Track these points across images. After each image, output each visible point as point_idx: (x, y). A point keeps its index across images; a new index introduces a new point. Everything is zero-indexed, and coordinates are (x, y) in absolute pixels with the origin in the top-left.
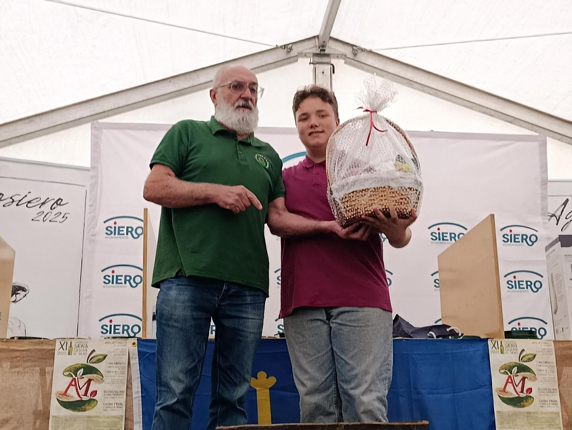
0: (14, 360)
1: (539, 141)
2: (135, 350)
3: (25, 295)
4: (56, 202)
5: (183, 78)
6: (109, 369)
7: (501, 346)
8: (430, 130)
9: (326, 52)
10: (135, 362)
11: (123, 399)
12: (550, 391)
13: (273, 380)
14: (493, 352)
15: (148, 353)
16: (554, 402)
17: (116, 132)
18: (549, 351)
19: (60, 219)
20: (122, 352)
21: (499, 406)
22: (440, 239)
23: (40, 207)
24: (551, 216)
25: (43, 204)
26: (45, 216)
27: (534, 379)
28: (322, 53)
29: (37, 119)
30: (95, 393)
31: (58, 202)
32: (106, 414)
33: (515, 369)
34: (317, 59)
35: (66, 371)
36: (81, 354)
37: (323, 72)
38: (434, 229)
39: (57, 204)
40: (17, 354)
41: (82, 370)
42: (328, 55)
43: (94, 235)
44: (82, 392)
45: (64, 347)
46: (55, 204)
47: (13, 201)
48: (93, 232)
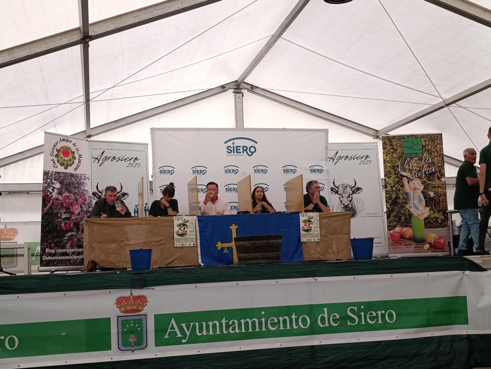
0: (162, 223)
1: (325, 131)
2: (197, 219)
3: (128, 196)
4: (135, 159)
5: (179, 101)
6: (190, 224)
7: (303, 215)
8: (283, 128)
9: (240, 88)
10: (197, 222)
11: (195, 233)
12: (317, 227)
13: (237, 227)
14: (301, 216)
15: (200, 220)
16: (318, 230)
17: (160, 132)
18: (317, 216)
19: (137, 166)
20: (193, 219)
21: (302, 232)
22: (286, 172)
23: (129, 161)
24: (331, 159)
25: (130, 160)
26: (132, 165)
27: (313, 224)
28: (238, 88)
29: (120, 121)
30: (186, 231)
32: (190, 237)
33: (307, 221)
34: (236, 91)
35: (177, 225)
36: (181, 220)
37: (239, 97)
38: (285, 168)
39: (136, 160)
40: (163, 221)
41: (182, 225)
42: (241, 89)
43: (155, 174)
44: (183, 231)
45: (176, 218)
46: (135, 160)
47: (119, 159)
48: (155, 172)
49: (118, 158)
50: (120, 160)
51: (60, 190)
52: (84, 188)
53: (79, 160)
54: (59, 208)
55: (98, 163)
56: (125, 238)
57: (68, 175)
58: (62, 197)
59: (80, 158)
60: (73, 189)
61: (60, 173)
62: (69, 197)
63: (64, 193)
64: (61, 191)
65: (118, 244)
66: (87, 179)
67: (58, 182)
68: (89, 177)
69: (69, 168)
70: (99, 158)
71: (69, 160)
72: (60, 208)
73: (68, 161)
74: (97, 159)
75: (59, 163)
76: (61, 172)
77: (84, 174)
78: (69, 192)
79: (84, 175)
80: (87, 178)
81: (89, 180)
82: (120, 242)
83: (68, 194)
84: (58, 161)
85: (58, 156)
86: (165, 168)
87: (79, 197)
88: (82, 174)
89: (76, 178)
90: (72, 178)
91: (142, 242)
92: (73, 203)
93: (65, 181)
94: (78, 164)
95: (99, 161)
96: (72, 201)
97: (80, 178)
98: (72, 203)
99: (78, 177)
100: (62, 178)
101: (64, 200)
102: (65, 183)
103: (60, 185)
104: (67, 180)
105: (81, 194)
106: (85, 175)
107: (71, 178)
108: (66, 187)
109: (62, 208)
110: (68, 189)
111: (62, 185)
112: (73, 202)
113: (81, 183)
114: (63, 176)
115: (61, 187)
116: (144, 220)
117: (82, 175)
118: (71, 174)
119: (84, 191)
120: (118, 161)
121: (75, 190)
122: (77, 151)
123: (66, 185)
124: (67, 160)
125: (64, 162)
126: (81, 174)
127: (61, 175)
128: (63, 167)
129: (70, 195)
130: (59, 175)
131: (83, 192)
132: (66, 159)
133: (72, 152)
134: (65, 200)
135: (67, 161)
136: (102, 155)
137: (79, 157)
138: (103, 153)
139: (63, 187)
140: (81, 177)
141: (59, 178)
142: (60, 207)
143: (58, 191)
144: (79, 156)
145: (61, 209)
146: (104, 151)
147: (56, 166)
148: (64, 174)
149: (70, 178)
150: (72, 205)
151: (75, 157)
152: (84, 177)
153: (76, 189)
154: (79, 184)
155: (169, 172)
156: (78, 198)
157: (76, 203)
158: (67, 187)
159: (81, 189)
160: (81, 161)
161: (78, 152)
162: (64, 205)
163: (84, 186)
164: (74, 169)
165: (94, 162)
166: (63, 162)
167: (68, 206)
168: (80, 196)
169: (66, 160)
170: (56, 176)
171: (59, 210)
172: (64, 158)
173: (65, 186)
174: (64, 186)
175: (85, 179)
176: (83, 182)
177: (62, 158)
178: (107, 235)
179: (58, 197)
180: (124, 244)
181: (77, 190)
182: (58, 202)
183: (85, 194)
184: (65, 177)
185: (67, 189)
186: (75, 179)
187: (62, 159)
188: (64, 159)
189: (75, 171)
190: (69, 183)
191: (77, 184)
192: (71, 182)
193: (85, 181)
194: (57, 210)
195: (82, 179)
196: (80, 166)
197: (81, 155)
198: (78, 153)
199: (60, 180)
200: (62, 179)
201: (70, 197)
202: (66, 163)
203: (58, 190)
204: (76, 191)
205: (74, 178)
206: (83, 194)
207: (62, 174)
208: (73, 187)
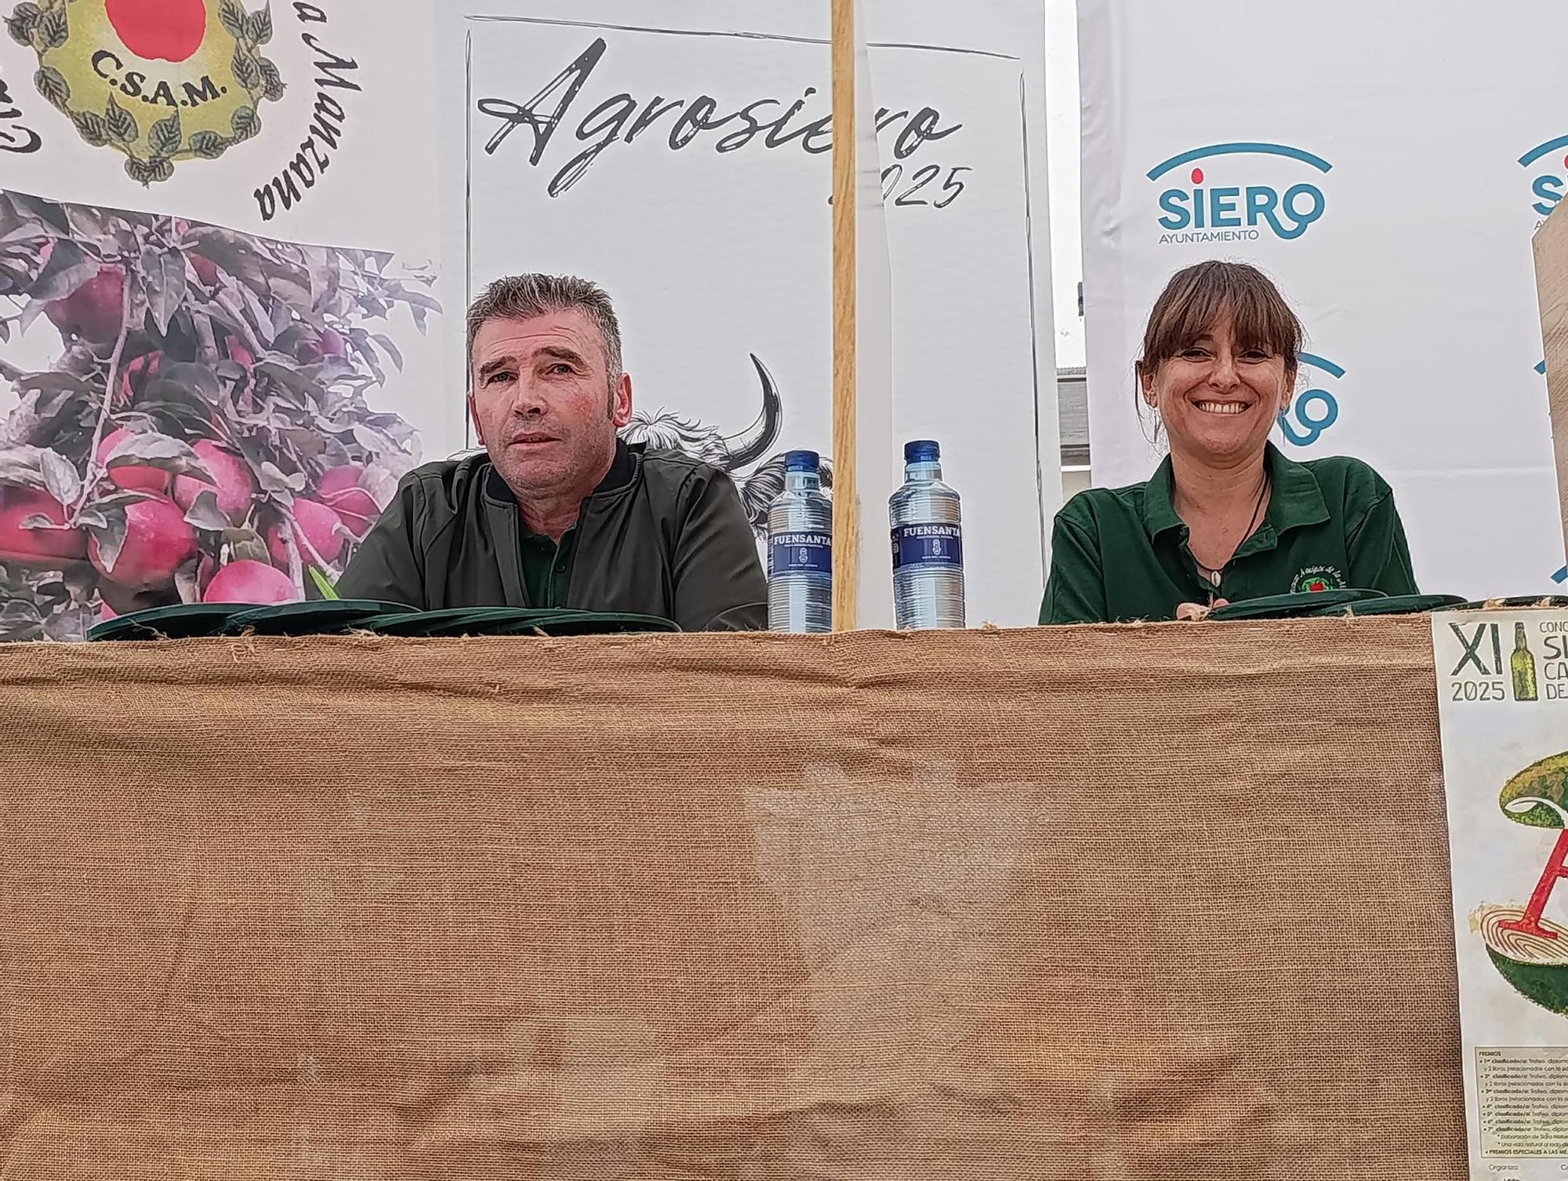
4: (915, 125)
19: (934, 191)
31: (924, 124)
39: (919, 134)
43: (1112, 234)
45: (1485, 655)
46: (913, 134)
47: (754, 128)
48: (1108, 219)
49: (744, 115)
50: (761, 136)
51: (65, 394)
52: (358, 392)
53: (320, 107)
54: (44, 590)
55: (534, 160)
56: (517, 1012)
57: (173, 240)
58: (83, 477)
59: (328, 90)
60: (225, 392)
61: (67, 212)
62: (175, 472)
63: (109, 429)
64: (76, 407)
65: (392, 1126)
66: (402, 307)
67: (49, 310)
68: (429, 282)
69: (187, 168)
70: (545, 110)
71: (188, 87)
72: (59, 593)
73: (180, 95)
74: (523, 115)
75: (62, 106)
76: (86, 209)
77: (368, 254)
78: (170, 426)
79: (371, 265)
80: (394, 292)
81: (419, 316)
82: (414, 1090)
83: (166, 447)
84: (50, 85)
85: (57, 34)
86: (1219, 172)
87: (298, 482)
88: (346, 252)
89: (272, 282)
90: (223, 276)
91: (824, 1108)
92: (225, 549)
93: (134, 306)
94: (310, 144)
95: (542, 140)
96: (205, 522)
97: (319, 286)
98: (210, 542)
99: (301, 280)
100: (91, 268)
101: (99, 508)
102: (132, 320)
103: (68, 340)
104: (151, 292)
105: (320, 458)
106: (383, 258)
107: (208, 278)
108: (137, 364)
109: (73, 589)
110: (167, 395)
111: (90, 347)
112: (217, 540)
113: (326, 341)
114: (109, 244)
115: (83, 365)
116: (869, 673)
117: (344, 265)
118: (204, 239)
119: (360, 430)
120: (739, 145)
121: (258, 409)
122: (303, 17)
123: (137, 345)
124: (163, 85)
125: (123, 100)
126: (332, 251)
127: (83, 233)
128: (112, 157)
129: (189, 454)
130: (53, 234)
131: (348, 437)
132: (155, 71)
133: (232, 16)
134: (120, 504)
135: (171, 102)
136: (579, 82)
137: (321, 82)
138: (587, 62)
139: (106, 369)
140: (333, 279)
141: (51, 270)
142: (52, 577)
143: (40, 405)
144: (322, 66)
145: (58, 609)
146: (598, 47)
147: (24, 140)
148: (125, 225)
149: (191, 275)
150: (208, 560)
151: (268, 70)
152: (370, 279)
153: (274, 399)
154: (305, 355)
155: (1268, 210)
156: (289, 502)
157: (255, 545)
158: (155, 364)
159: (320, 398)
160: (341, 118)
161: (310, 27)
162: (107, 561)
163: (364, 369)
164: (257, 194)
165: (490, 150)
166: (112, 101)
167: (154, 576)
168: (314, 477)
169: (149, 88)
170: (22, 243)
171: (46, 609)
172: (133, 62)
173: (125, 359)
174: (113, 361)
175: (370, 305)
176: (356, 338)
177: (99, 56)
178: (191, 962)
179: (36, 467)
180: (487, 1130)
181: (278, 408)
182: (26, 524)
183: (369, 459)
184: (139, 267)
185: (151, 387)
186: (266, 297)
187: (107, 65)
188: (129, 77)
189: (267, 217)
190: (173, 324)
191: (282, 343)
192: (202, 322)
193: (372, 326)
194: (14, 609)
195: (346, 300)
196: (323, 165)
197: (341, 64)
198: (307, 38)
199: (65, 284)
200: (88, 284)
201: (185, 483)
202: (147, 116)
203: (34, 394)
204: (270, 421)
205: (248, 283)
206: (340, 457)
207: (103, 226)
208: (223, 380)
